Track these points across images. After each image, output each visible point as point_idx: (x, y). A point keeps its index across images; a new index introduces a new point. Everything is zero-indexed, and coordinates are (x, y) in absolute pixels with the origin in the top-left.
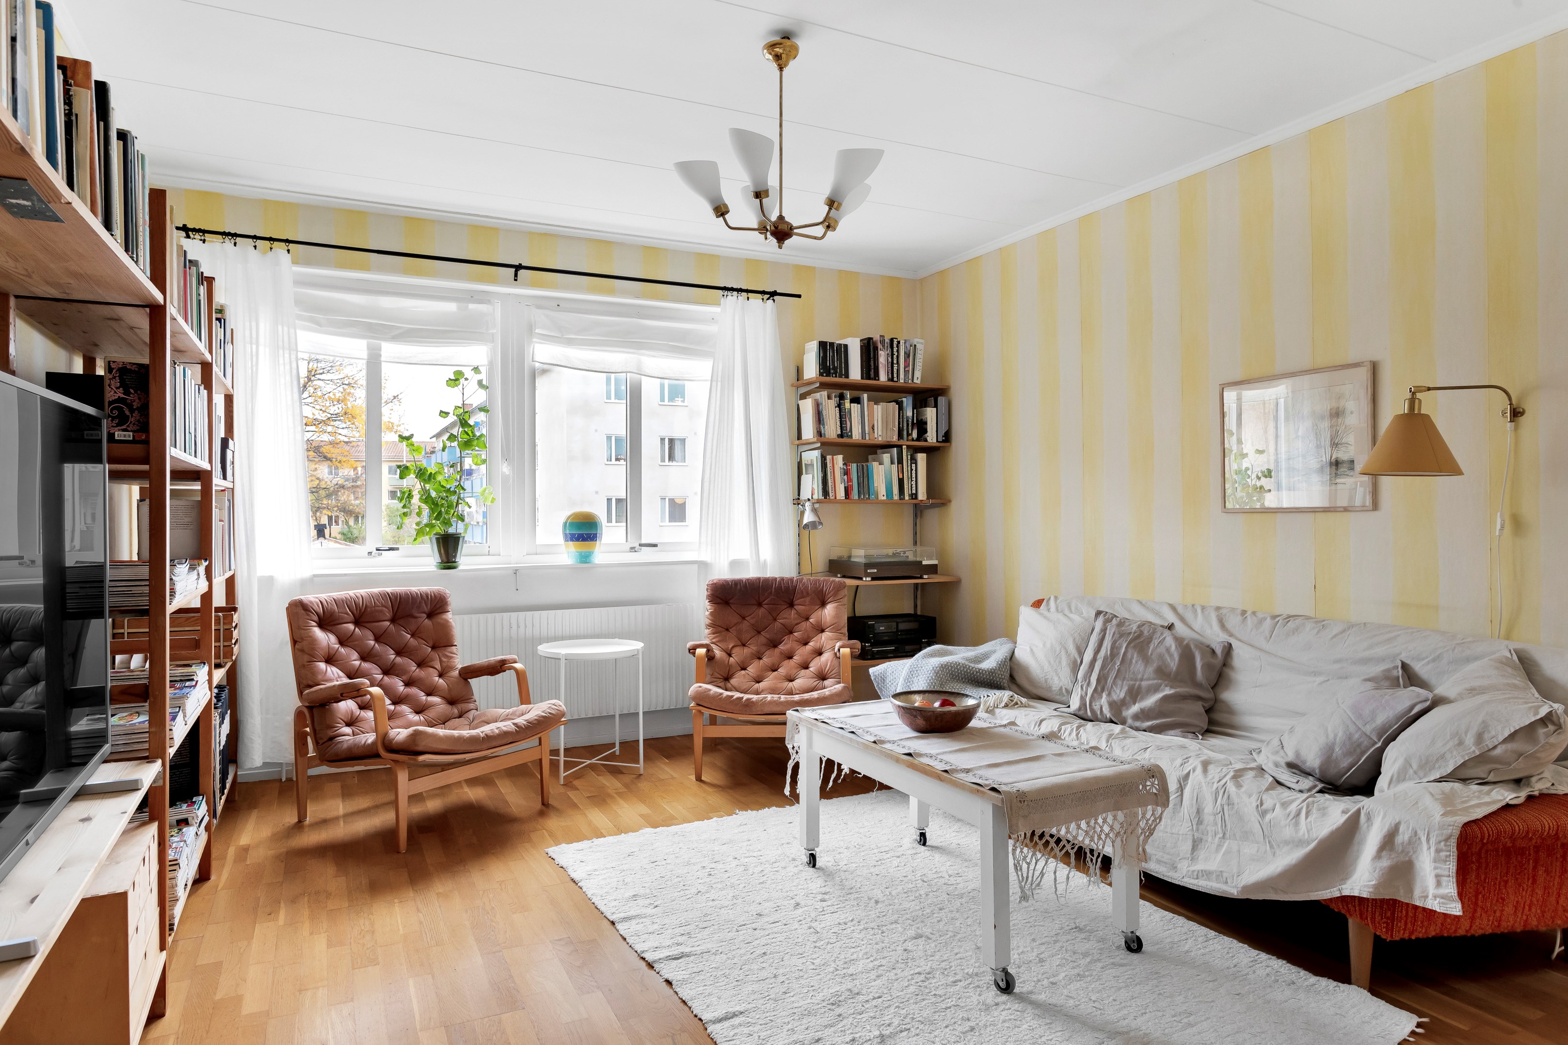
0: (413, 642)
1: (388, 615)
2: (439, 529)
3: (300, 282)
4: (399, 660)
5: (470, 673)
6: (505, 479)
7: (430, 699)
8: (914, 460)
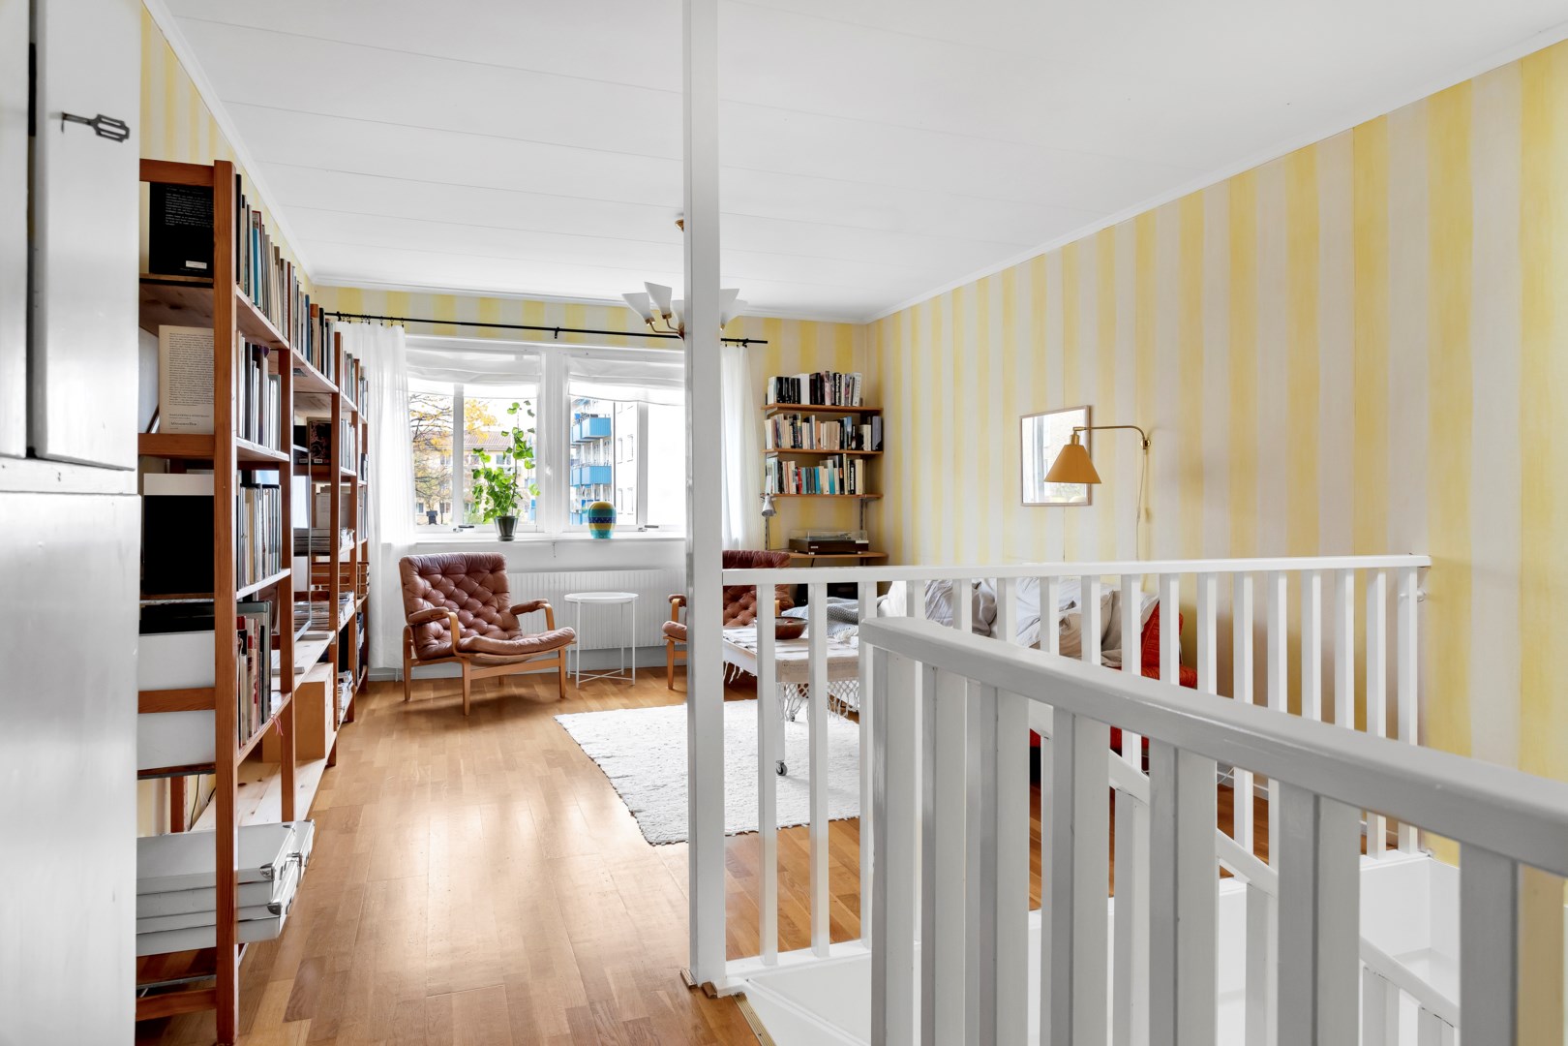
0: (480, 589)
1: (464, 570)
2: (499, 513)
3: (409, 345)
4: (470, 600)
5: (518, 610)
6: (548, 479)
7: (491, 626)
8: (852, 464)
